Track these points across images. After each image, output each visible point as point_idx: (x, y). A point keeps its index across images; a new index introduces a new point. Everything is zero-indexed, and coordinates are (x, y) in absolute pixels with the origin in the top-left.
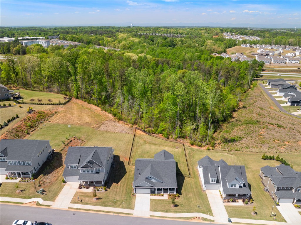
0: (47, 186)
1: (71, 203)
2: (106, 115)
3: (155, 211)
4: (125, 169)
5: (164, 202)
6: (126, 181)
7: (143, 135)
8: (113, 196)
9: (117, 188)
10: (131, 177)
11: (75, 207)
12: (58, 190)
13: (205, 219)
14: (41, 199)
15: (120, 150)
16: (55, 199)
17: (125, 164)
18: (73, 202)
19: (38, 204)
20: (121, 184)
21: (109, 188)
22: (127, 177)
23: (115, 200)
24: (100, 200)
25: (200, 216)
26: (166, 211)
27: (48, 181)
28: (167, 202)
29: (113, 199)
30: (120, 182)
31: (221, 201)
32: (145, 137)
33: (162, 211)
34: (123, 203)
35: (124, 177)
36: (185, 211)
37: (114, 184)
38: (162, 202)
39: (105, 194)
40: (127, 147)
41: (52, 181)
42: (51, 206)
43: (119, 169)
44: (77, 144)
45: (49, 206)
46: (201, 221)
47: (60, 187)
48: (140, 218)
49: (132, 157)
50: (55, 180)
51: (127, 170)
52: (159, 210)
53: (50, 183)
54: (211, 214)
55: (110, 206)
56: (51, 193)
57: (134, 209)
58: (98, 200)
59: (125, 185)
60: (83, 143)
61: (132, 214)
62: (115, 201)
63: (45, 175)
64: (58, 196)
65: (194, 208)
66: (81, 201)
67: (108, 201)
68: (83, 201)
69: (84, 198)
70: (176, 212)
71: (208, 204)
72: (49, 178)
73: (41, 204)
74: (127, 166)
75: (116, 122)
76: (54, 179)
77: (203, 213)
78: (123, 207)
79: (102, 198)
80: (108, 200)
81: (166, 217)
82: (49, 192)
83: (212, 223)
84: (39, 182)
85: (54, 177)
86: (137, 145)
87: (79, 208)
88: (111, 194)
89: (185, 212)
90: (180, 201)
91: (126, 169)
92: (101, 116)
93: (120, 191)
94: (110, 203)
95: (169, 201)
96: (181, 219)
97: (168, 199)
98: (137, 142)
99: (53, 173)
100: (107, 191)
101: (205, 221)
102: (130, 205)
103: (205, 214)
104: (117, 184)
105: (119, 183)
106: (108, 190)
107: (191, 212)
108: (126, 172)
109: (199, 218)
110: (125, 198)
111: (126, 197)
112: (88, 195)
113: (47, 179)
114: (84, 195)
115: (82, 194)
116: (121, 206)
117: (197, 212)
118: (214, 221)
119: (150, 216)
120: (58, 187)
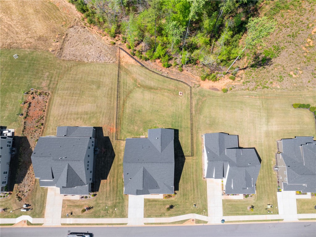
0: (29, 195)
1: (62, 217)
2: (67, 7)
3: (149, 216)
4: (113, 150)
5: (159, 203)
6: (116, 171)
7: (132, 65)
8: (104, 201)
9: (106, 186)
10: (120, 163)
11: (68, 223)
12: (43, 198)
13: (198, 221)
14: (29, 216)
15: (101, 112)
16: (44, 214)
17: (111, 140)
18: (63, 216)
19: (29, 223)
20: (110, 178)
21: (98, 191)
22: (116, 163)
23: (106, 206)
24: (92, 210)
25: (194, 218)
26: (161, 216)
27: (26, 189)
28: (162, 202)
29: (104, 205)
30: (109, 175)
31: (220, 193)
32: (135, 70)
33: (156, 216)
34: (116, 209)
35: (113, 163)
36: (180, 212)
37: (102, 181)
38: (157, 203)
39: (95, 201)
40: (111, 101)
41: (31, 186)
42: (43, 224)
43: (104, 153)
44: (39, 105)
45: (41, 224)
46: (194, 224)
47: (43, 194)
48: (134, 227)
49: (119, 122)
50: (34, 182)
51: (114, 150)
52: (153, 216)
53: (30, 190)
54: (206, 214)
55: (103, 217)
56: (36, 204)
57: (127, 217)
58: (89, 210)
59: (115, 179)
60: (47, 101)
61: (126, 224)
62: (107, 208)
63: (19, 182)
64: (45, 208)
65: (190, 208)
66: (72, 214)
67: (100, 210)
68: (73, 214)
69: (74, 209)
70: (171, 215)
71: (205, 199)
72: (26, 183)
73: (32, 223)
74: (114, 143)
75: (87, 28)
76: (31, 182)
77: (198, 213)
78: (116, 216)
79: (92, 208)
80: (99, 208)
81: (160, 224)
82: (35, 205)
83: (205, 224)
84: (17, 195)
85: (32, 180)
86: (124, 91)
87: (71, 223)
88: (101, 198)
89: (180, 215)
90: (176, 200)
91: (114, 147)
92: (59, 10)
93: (110, 191)
94: (102, 212)
95: (164, 201)
96: (175, 224)
97: (164, 198)
98: (124, 83)
99: (27, 174)
100: (96, 196)
101: (199, 223)
102: (123, 211)
103: (200, 214)
104: (106, 180)
105: (108, 177)
106: (97, 193)
107: (186, 214)
108: (115, 155)
109: (193, 220)
110: (118, 201)
111: (118, 198)
112: (77, 204)
113: (24, 186)
114: (72, 204)
115: (70, 204)
116: (114, 215)
117: (192, 213)
118: (207, 222)
119: (144, 224)
120: (40, 193)
